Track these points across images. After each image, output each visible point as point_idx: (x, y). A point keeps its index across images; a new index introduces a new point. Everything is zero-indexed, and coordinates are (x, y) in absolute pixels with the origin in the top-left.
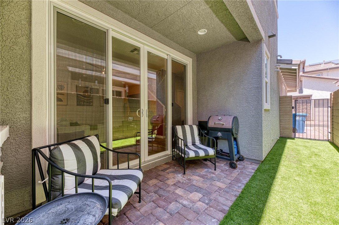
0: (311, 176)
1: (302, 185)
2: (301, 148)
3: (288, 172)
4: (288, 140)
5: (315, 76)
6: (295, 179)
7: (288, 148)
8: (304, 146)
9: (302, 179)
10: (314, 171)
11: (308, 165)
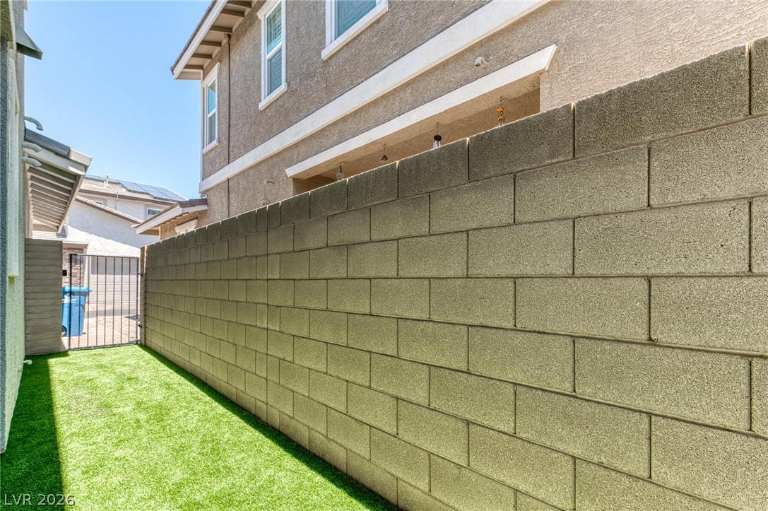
0: (142, 432)
1: (136, 463)
2: (92, 374)
3: (94, 447)
4: (52, 361)
5: (94, 203)
6: (116, 459)
7: (62, 382)
8: (98, 367)
9: (131, 448)
10: (142, 416)
11: (126, 409)
